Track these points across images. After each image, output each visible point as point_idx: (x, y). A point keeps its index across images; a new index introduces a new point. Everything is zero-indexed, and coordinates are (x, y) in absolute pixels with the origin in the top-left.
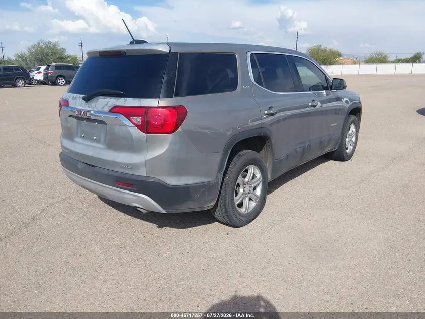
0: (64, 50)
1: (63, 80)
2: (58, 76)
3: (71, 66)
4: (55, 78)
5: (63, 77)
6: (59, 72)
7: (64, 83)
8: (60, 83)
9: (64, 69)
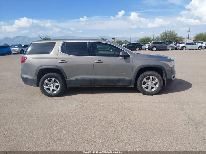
0: (177, 34)
1: (155, 48)
2: (154, 47)
3: (160, 42)
4: (152, 48)
5: (155, 47)
6: (154, 45)
7: (155, 50)
8: (154, 50)
9: (156, 44)
